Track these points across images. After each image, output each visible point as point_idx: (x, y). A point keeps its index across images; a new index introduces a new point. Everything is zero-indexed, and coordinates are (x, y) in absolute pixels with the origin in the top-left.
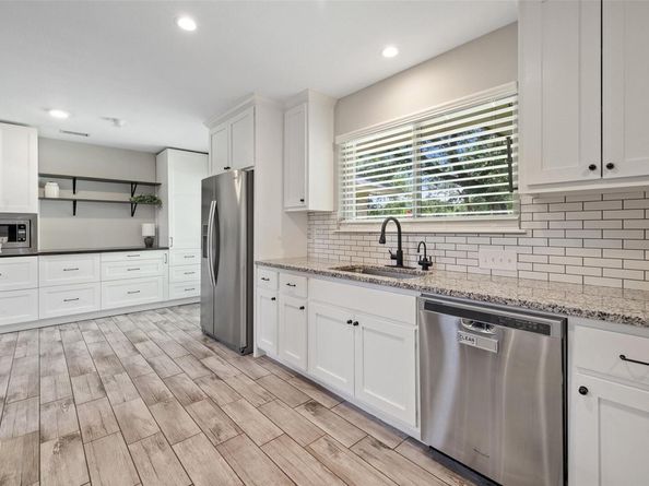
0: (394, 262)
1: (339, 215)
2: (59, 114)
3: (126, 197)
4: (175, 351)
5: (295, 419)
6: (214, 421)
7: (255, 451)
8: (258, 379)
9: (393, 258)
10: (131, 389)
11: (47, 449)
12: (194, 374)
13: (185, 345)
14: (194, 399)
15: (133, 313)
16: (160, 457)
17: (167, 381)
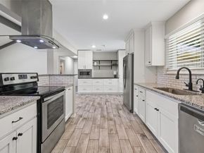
0: (188, 88)
1: (166, 67)
2: (94, 47)
3: (110, 64)
4: (114, 106)
5: (135, 137)
6: (112, 127)
7: (117, 140)
8: (131, 121)
9: (187, 85)
10: (100, 112)
11: (81, 119)
12: (114, 113)
13: (117, 105)
14: (111, 120)
15: (110, 94)
16: (96, 130)
17: (108, 113)
